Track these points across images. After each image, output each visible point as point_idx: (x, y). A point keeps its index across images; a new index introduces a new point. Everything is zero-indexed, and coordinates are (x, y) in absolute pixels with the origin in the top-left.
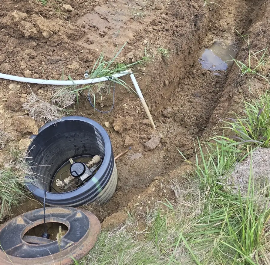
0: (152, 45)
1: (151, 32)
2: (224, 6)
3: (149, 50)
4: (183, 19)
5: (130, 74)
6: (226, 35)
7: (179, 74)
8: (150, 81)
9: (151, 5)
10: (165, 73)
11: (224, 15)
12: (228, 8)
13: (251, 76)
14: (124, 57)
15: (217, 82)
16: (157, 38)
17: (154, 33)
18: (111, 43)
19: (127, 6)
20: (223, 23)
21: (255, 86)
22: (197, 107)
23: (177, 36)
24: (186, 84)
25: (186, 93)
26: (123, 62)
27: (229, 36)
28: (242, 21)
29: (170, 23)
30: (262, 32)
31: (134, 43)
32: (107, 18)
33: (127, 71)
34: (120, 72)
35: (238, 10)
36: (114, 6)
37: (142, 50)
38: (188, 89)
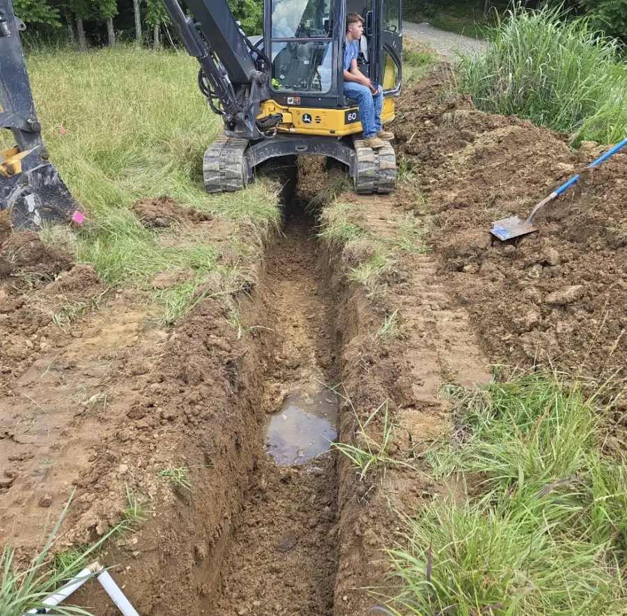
0: (143, 470)
1: (134, 438)
2: (280, 315)
3: (137, 485)
4: (203, 380)
5: (97, 575)
6: (303, 374)
7: (228, 509)
8: (158, 568)
9: (120, 368)
10: (192, 527)
11: (286, 332)
12: (289, 317)
13: (380, 470)
14: (72, 530)
15: (321, 492)
16: (152, 448)
17: (141, 437)
18: (30, 500)
19: (63, 388)
20: (289, 350)
21: (397, 490)
22: (295, 581)
23: (196, 424)
24: (253, 526)
25: (260, 549)
26: (71, 544)
27: (310, 374)
28: (323, 336)
29: (174, 399)
30: (367, 362)
31: (95, 482)
32: (11, 433)
33: (86, 573)
34: (67, 582)
35: (309, 317)
36: (26, 398)
37: (118, 492)
38: (261, 537)
